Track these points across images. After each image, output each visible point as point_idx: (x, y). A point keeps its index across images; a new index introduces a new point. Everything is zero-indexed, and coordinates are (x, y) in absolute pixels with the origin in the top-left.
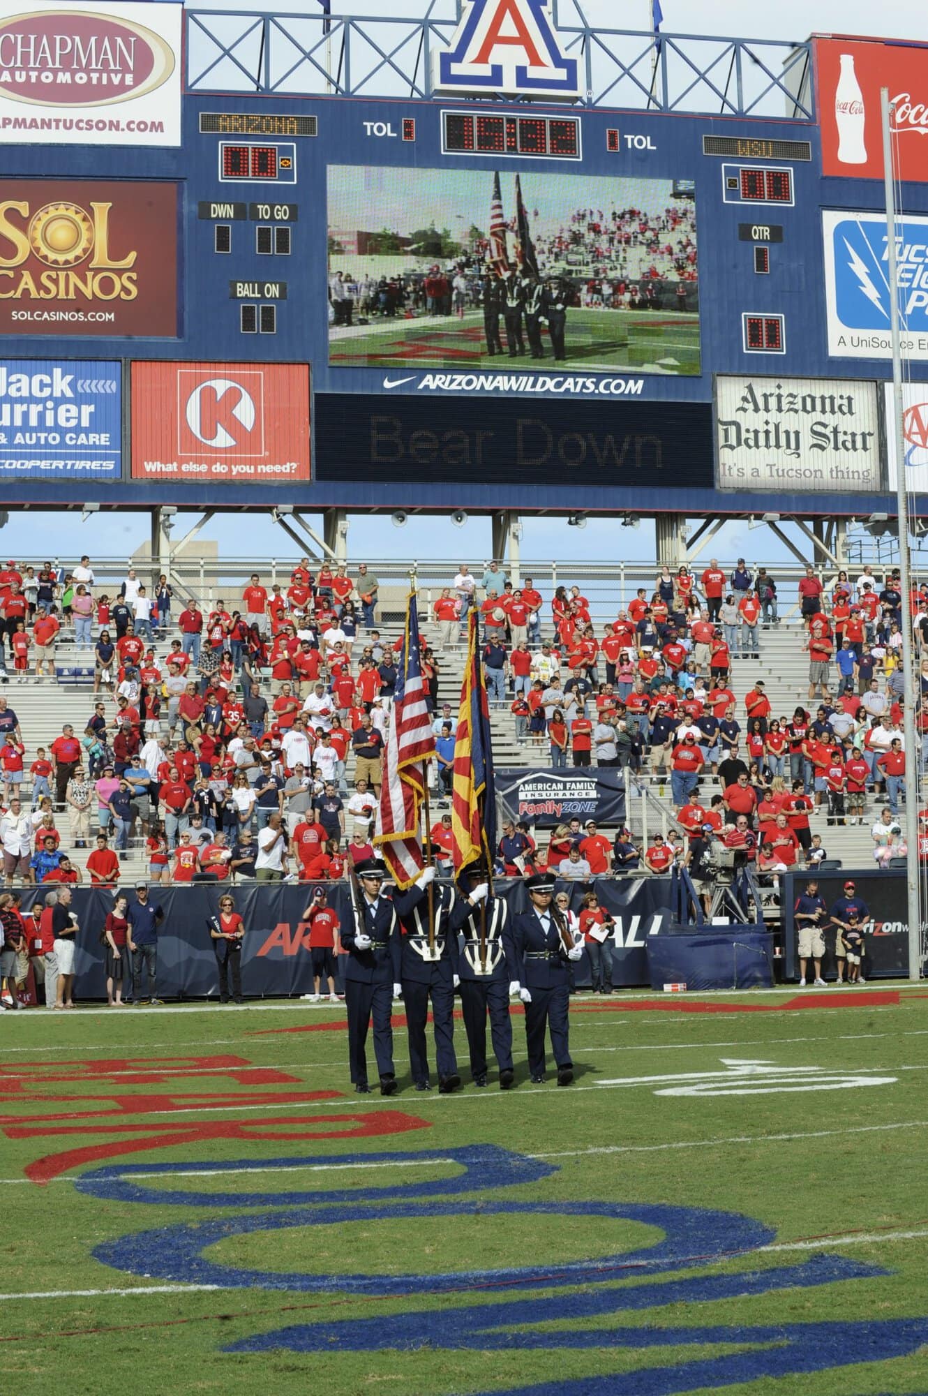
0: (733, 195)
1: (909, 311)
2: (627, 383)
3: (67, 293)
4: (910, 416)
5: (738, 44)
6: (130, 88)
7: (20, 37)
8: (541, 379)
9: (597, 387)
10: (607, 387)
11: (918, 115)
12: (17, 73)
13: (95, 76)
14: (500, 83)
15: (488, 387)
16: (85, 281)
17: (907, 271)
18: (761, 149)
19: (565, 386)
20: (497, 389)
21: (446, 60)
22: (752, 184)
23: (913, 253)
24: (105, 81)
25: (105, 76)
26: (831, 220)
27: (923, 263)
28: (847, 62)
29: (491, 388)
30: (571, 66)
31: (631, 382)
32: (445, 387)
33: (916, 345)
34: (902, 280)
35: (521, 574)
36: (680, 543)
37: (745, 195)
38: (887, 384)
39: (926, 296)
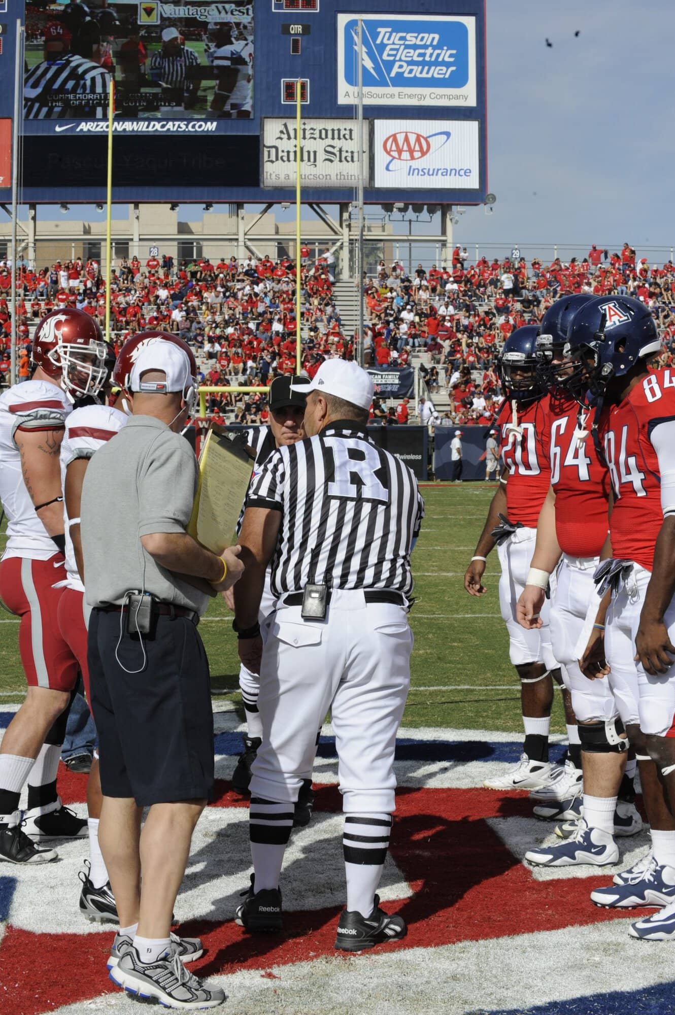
0: (278, 6)
1: (393, 74)
2: (206, 124)
4: (391, 140)
8: (152, 123)
9: (187, 127)
10: (193, 127)
15: (119, 129)
17: (391, 50)
19: (167, 127)
20: (125, 130)
23: (397, 38)
26: (343, 19)
27: (404, 44)
29: (121, 129)
31: (209, 123)
32: (93, 130)
33: (397, 95)
34: (389, 55)
35: (140, 240)
36: (240, 220)
37: (287, 6)
38: (376, 121)
39: (405, 65)
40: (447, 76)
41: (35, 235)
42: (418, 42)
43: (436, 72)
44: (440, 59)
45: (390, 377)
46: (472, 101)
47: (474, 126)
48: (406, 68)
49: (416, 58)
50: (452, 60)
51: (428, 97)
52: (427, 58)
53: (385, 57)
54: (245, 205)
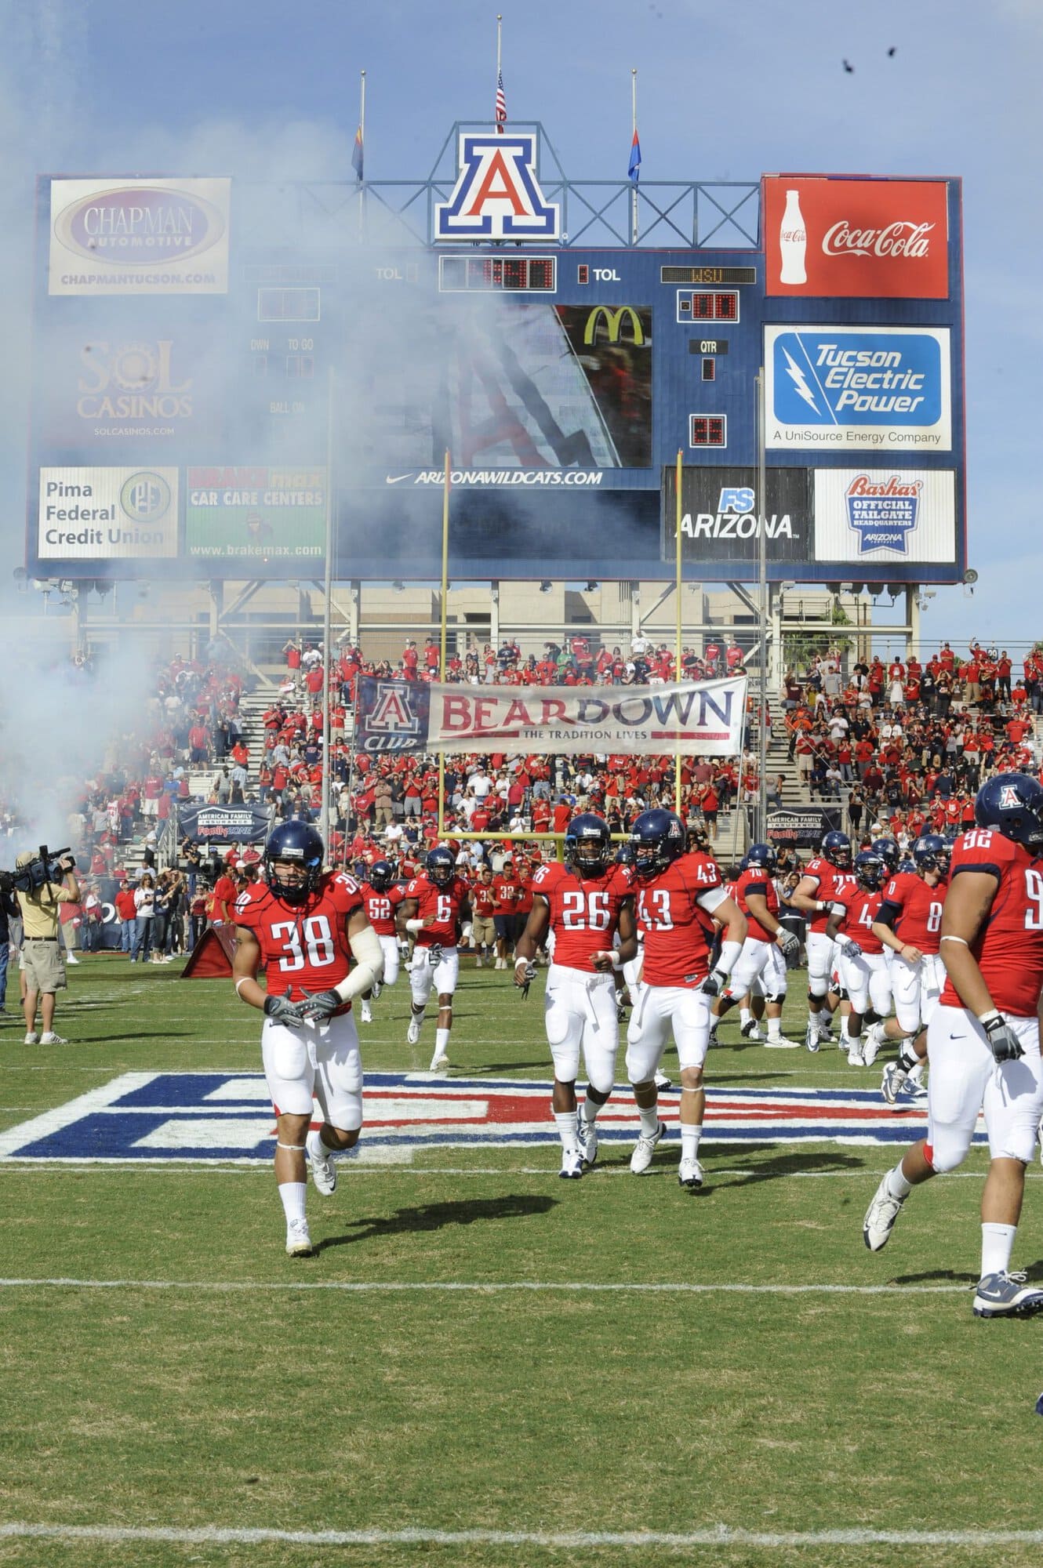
0: (685, 316)
1: (839, 408)
2: (588, 475)
3: (138, 414)
5: (696, 186)
6: (190, 247)
7: (102, 210)
8: (516, 474)
9: (563, 479)
10: (571, 478)
11: (856, 239)
12: (100, 240)
13: (161, 240)
14: (489, 232)
15: (472, 481)
16: (151, 402)
17: (837, 374)
18: (712, 275)
19: (536, 478)
20: (479, 481)
21: (445, 214)
22: (703, 307)
23: (845, 358)
24: (169, 243)
25: (169, 239)
26: (772, 333)
27: (854, 366)
28: (793, 197)
29: (475, 482)
30: (549, 214)
31: (592, 475)
32: (437, 482)
33: (845, 436)
34: (834, 381)
35: (500, 630)
36: (634, 606)
37: (696, 315)
38: (816, 471)
39: (856, 394)
40: (912, 409)
41: (359, 622)
42: (874, 364)
43: (898, 404)
44: (903, 387)
45: (810, 820)
46: (946, 445)
47: (947, 477)
48: (857, 399)
49: (870, 386)
50: (919, 387)
51: (886, 439)
52: (886, 386)
53: (829, 384)
54: (641, 584)
